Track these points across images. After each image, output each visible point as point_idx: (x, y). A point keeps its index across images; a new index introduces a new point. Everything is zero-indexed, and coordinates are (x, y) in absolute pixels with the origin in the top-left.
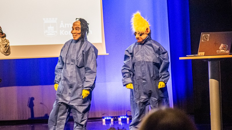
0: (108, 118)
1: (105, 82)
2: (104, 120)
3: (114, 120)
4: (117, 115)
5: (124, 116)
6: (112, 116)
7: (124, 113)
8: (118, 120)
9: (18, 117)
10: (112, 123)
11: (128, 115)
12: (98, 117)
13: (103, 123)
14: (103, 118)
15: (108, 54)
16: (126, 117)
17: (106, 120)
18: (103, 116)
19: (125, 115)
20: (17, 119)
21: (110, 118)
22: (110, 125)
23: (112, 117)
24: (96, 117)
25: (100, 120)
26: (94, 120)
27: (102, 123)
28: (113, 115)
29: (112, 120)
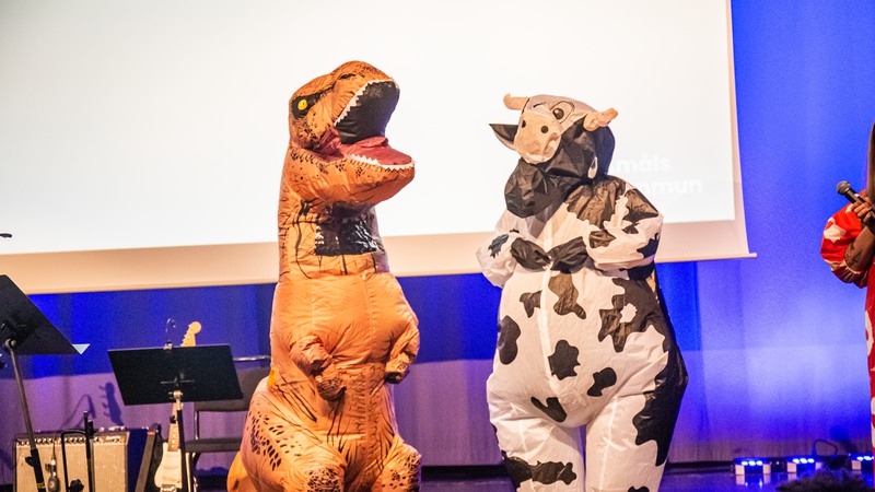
0: (752, 463)
1: (742, 346)
2: (740, 470)
3: (774, 470)
4: (783, 455)
5: (807, 457)
6: (765, 456)
7: (806, 449)
8: (786, 468)
9: (472, 456)
10: (767, 479)
11: (818, 453)
12: (718, 459)
13: (738, 478)
14: (739, 462)
15: (754, 255)
16: (811, 461)
17: (748, 468)
18: (737, 456)
19: (810, 454)
20: (468, 462)
21: (760, 463)
22: (761, 484)
23: (765, 461)
24: (714, 459)
25: (728, 471)
26: (709, 469)
27: (734, 478)
28: (770, 455)
29: (767, 469)
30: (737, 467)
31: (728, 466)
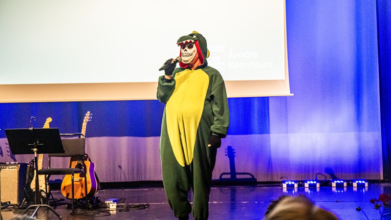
0: (290, 183)
1: (287, 132)
2: (285, 185)
3: (299, 186)
4: (303, 179)
5: (313, 181)
6: (295, 180)
7: (313, 177)
8: (304, 185)
10: (296, 190)
11: (318, 179)
12: (276, 180)
13: (284, 189)
14: (284, 182)
15: (293, 95)
16: (315, 182)
17: (288, 185)
18: (284, 179)
19: (315, 179)
21: (293, 183)
22: (293, 192)
23: (296, 182)
24: (274, 181)
25: (279, 186)
26: (271, 185)
27: (282, 189)
28: (298, 179)
29: (296, 185)
30: (284, 184)
31: (280, 184)
